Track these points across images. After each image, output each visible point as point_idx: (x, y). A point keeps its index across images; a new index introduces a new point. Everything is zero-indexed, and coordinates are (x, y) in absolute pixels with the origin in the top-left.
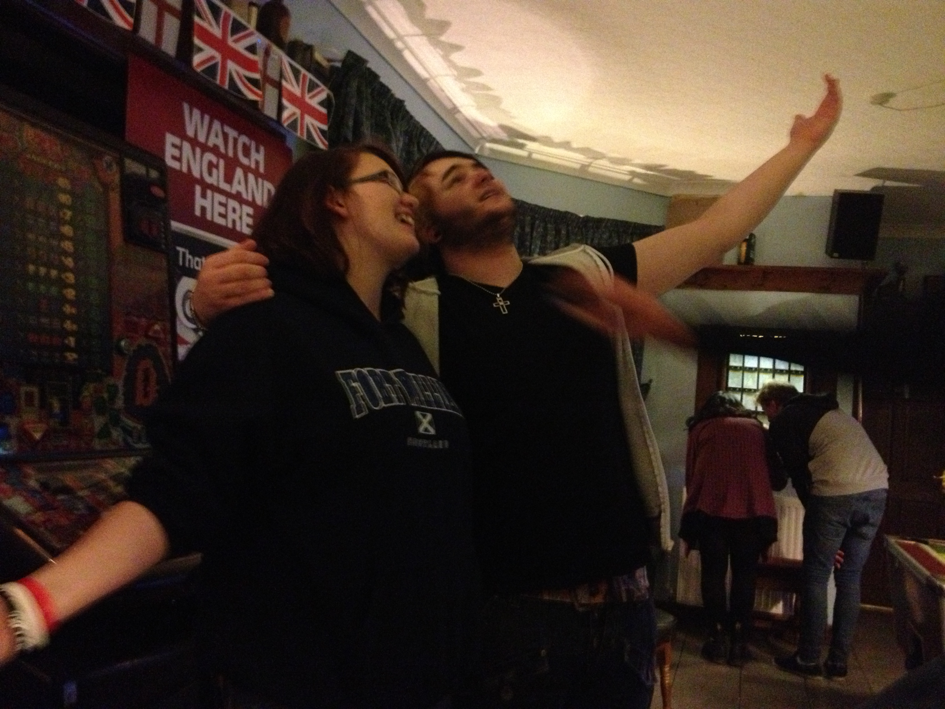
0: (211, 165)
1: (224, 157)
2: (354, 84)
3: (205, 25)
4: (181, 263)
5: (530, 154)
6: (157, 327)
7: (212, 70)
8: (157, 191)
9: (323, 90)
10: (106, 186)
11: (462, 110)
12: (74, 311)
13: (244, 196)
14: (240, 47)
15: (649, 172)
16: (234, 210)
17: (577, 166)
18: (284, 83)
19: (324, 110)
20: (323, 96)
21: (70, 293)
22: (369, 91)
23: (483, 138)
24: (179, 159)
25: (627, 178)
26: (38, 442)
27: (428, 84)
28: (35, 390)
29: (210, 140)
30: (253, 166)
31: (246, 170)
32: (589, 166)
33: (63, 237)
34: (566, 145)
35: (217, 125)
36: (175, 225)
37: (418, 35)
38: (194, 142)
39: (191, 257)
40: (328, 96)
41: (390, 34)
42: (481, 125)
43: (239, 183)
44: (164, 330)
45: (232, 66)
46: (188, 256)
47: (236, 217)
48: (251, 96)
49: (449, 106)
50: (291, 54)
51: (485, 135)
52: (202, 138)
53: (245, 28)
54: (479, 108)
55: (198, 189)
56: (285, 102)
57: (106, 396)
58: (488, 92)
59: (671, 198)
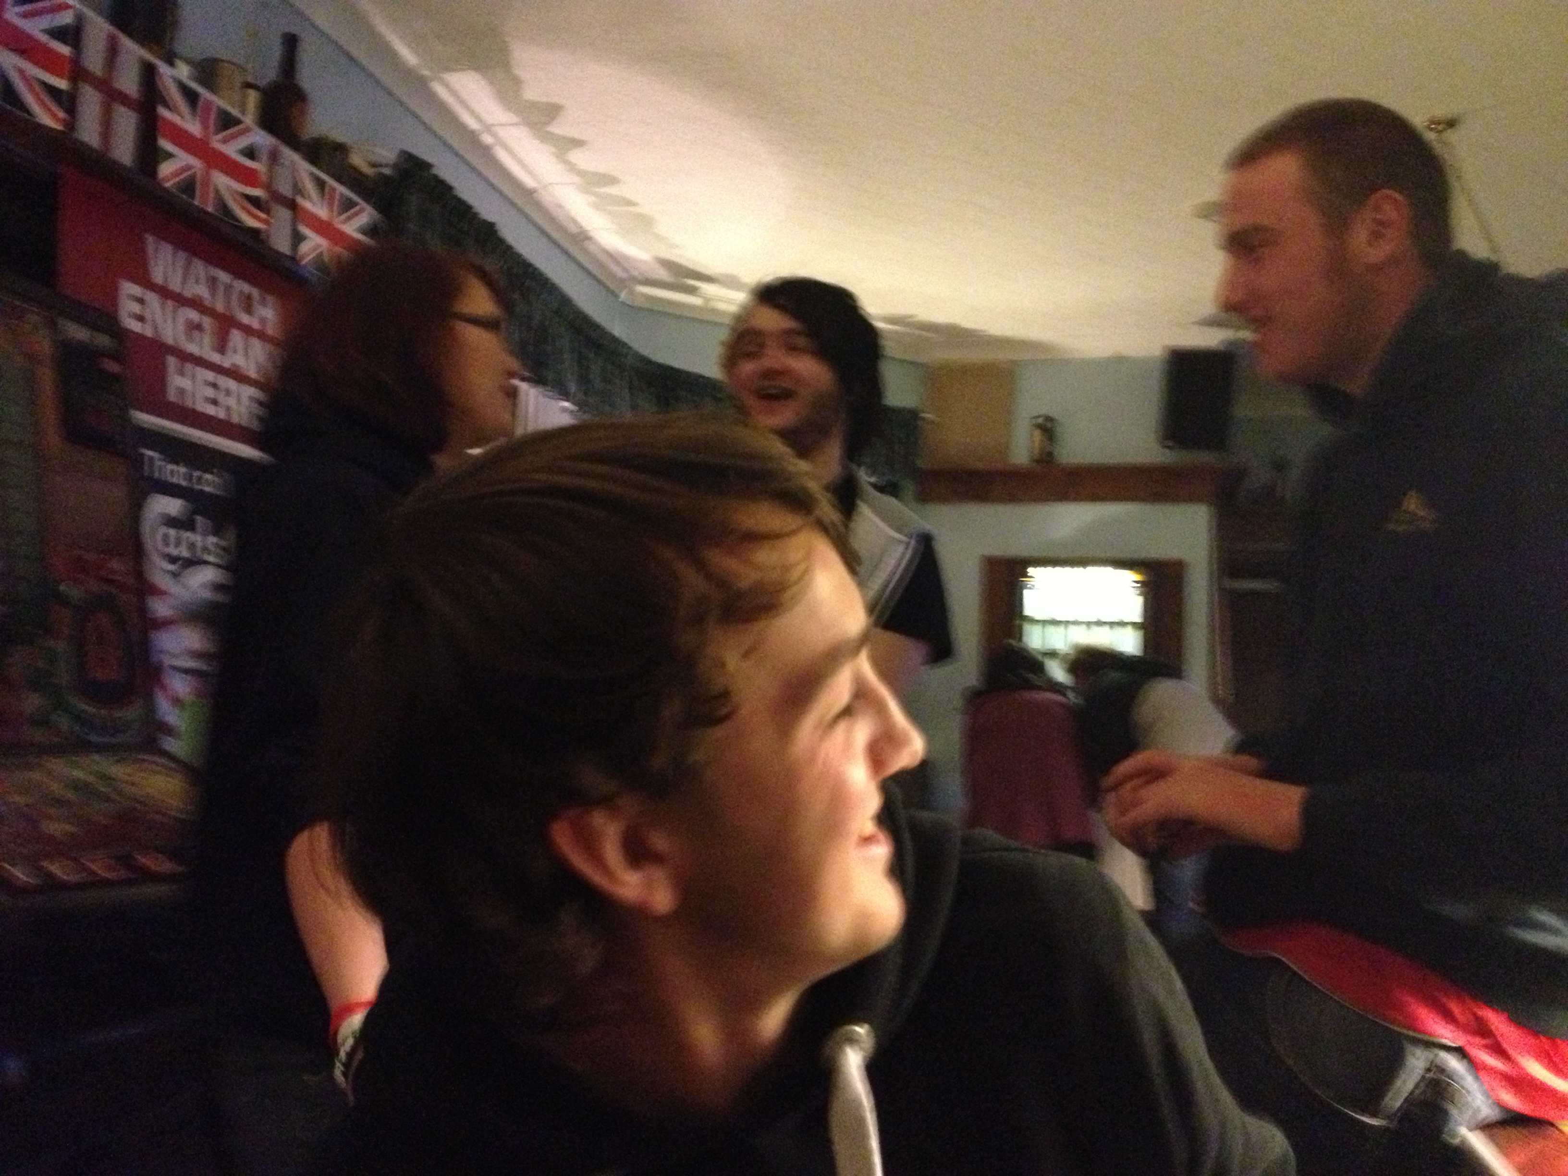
0: (190, 326)
1: (211, 312)
2: (412, 201)
3: (175, 118)
4: (147, 474)
5: (707, 303)
7: (189, 187)
8: (112, 367)
9: (362, 210)
10: (31, 359)
11: (593, 235)
13: (244, 371)
14: (232, 150)
16: (229, 392)
18: (301, 201)
20: (366, 219)
22: (438, 209)
23: (633, 279)
24: (141, 318)
27: (537, 195)
29: (188, 287)
30: (257, 325)
31: (248, 330)
35: (198, 266)
36: (137, 416)
37: (516, 124)
38: (164, 293)
39: (162, 463)
40: (375, 220)
41: (472, 124)
42: (627, 258)
43: (236, 351)
45: (222, 181)
46: (158, 462)
47: (231, 402)
48: (251, 223)
49: (573, 229)
50: (313, 159)
51: (636, 273)
52: (175, 285)
53: (238, 122)
55: (172, 362)
56: (303, 229)
58: (631, 209)
59: (927, 365)
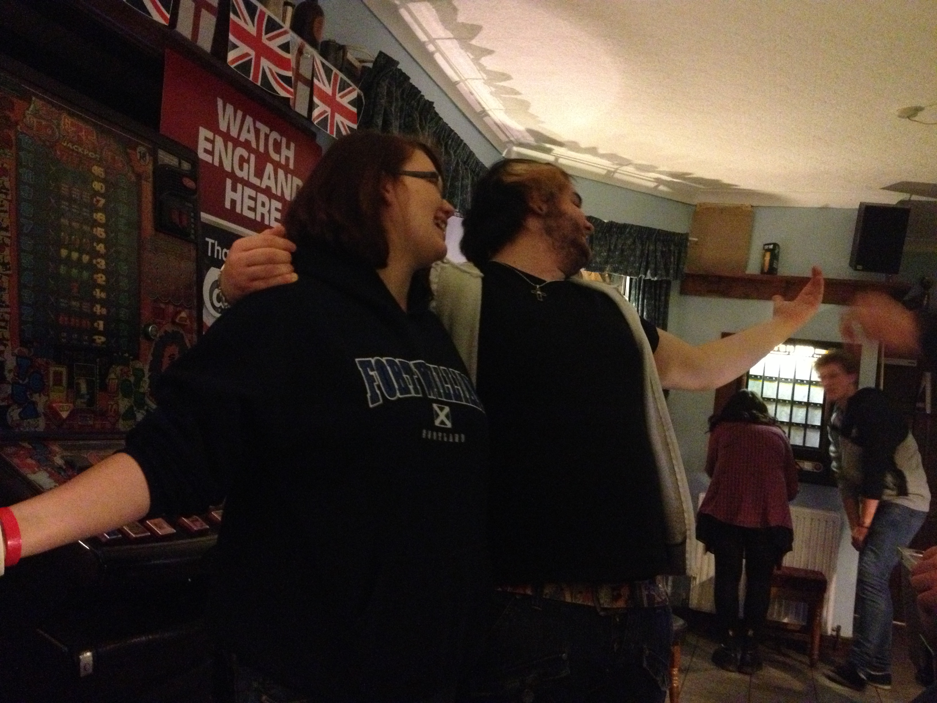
0: (242, 160)
1: (256, 152)
2: (385, 85)
3: (241, 23)
4: (209, 254)
5: (557, 160)
6: (183, 314)
7: (245, 67)
8: (189, 183)
9: (354, 90)
10: (139, 176)
11: (490, 113)
12: (103, 295)
13: (274, 191)
14: (274, 45)
15: (675, 180)
16: (263, 205)
17: (604, 172)
18: (315, 81)
19: (355, 110)
20: (354, 95)
21: (101, 279)
22: (399, 92)
23: (511, 142)
24: (211, 153)
25: (652, 185)
26: (65, 420)
27: (458, 86)
28: (64, 370)
29: (242, 134)
30: (283, 162)
31: (277, 165)
32: (614, 172)
33: (95, 224)
34: (593, 151)
35: (249, 120)
36: (205, 217)
37: (449, 39)
38: (227, 137)
39: (219, 248)
40: (359, 96)
41: (423, 37)
42: (507, 128)
43: (269, 178)
44: (190, 317)
45: (265, 63)
46: (217, 248)
47: (265, 211)
48: (283, 94)
49: (478, 109)
50: (324, 54)
51: (512, 139)
52: (234, 133)
53: (281, 27)
54: (507, 111)
55: (229, 183)
56: (316, 100)
57: (132, 379)
58: (515, 96)
59: (696, 206)
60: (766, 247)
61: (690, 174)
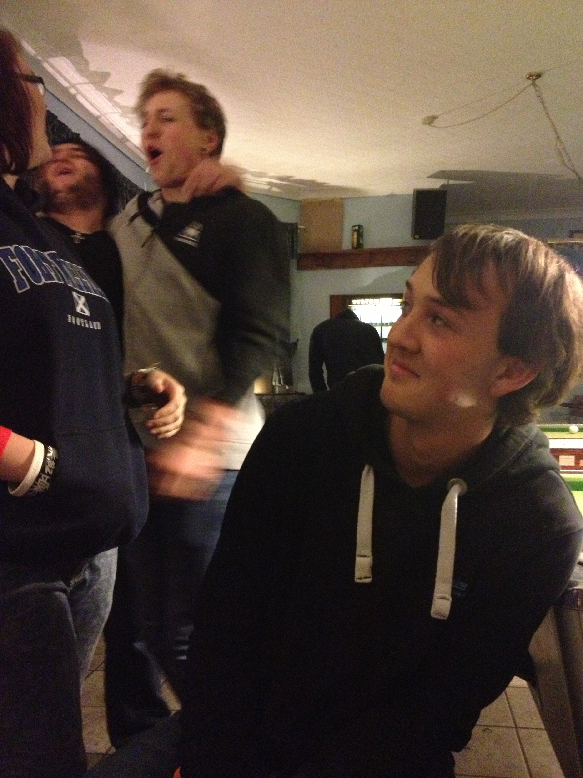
11: (129, 139)
25: (267, 187)
27: (100, 119)
37: (86, 83)
41: (65, 84)
49: (120, 137)
59: (301, 201)
60: (354, 228)
61: (292, 177)
